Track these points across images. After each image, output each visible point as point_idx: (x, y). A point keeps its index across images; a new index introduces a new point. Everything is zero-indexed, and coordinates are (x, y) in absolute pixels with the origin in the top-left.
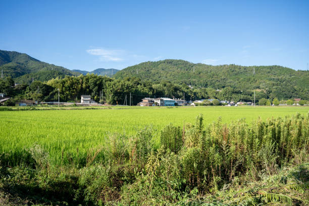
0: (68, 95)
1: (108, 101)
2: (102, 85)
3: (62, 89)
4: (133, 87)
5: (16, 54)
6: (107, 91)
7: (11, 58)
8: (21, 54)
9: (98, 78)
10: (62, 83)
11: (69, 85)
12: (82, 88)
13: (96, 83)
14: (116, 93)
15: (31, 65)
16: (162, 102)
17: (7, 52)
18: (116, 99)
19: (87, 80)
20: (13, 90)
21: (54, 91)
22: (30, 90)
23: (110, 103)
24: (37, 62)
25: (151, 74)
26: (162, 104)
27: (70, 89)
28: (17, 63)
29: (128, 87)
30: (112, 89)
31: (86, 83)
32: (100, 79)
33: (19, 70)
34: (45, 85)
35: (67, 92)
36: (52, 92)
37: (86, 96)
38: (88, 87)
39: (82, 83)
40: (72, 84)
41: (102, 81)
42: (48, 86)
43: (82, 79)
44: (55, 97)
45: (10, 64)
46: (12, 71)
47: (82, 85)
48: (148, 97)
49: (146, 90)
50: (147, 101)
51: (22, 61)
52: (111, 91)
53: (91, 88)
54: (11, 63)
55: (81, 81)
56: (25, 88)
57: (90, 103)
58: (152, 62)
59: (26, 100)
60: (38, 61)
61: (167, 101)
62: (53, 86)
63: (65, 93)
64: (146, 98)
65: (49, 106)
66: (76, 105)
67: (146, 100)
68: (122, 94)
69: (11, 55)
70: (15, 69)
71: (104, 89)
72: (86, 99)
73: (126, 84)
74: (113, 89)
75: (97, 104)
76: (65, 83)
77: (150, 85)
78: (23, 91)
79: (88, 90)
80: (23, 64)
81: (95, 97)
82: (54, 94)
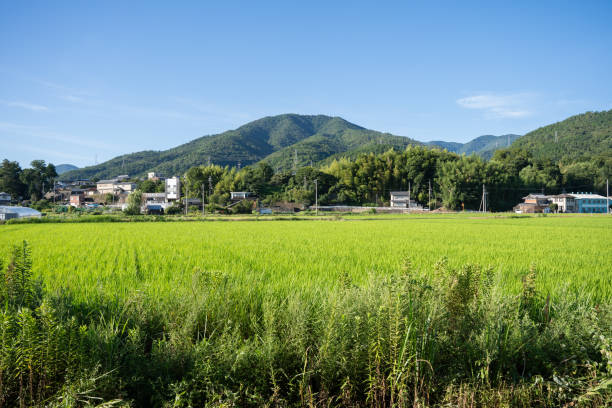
0: (363, 192)
1: (446, 202)
2: (434, 170)
3: (353, 179)
4: (506, 172)
5: (324, 119)
6: (444, 180)
7: (315, 126)
8: (331, 118)
9: (426, 156)
10: (353, 169)
11: (366, 172)
12: (392, 177)
13: (420, 166)
14: (462, 186)
15: (348, 137)
16: (572, 204)
17: (309, 116)
18: (462, 199)
19: (404, 160)
20: (267, 185)
21: (338, 185)
22: (295, 183)
23: (449, 207)
24: (360, 131)
25: (590, 141)
26: (571, 209)
27: (367, 181)
28: (324, 135)
29: (491, 172)
30: (453, 177)
31: (401, 167)
32: (431, 157)
33: (325, 148)
34: (321, 174)
35: (362, 186)
36: (333, 187)
37: (399, 193)
38: (405, 175)
39: (393, 167)
40: (372, 170)
41: (435, 161)
42: (327, 175)
43: (392, 158)
44: (340, 197)
45: (312, 139)
46: (314, 150)
47: (392, 172)
48: (539, 192)
49: (543, 176)
50: (535, 202)
51: (333, 131)
52: (452, 181)
53: (410, 175)
54: (313, 136)
55: (389, 163)
56: (286, 181)
57: (407, 206)
58: (596, 113)
59: (286, 203)
60: (362, 128)
61: (584, 201)
62: (337, 175)
63: (358, 188)
64: (531, 195)
65: (321, 213)
66: (375, 212)
67: (532, 200)
68: (477, 187)
69: (315, 123)
70: (318, 147)
71: (437, 177)
72: (400, 199)
73: (488, 166)
74: (457, 177)
75: (421, 209)
76: (358, 168)
77: (551, 165)
78: (283, 186)
79: (404, 180)
80: (334, 136)
81: (420, 195)
82: (337, 190)
